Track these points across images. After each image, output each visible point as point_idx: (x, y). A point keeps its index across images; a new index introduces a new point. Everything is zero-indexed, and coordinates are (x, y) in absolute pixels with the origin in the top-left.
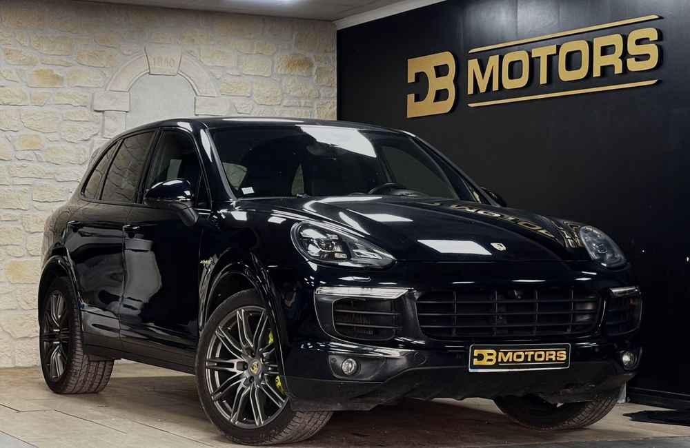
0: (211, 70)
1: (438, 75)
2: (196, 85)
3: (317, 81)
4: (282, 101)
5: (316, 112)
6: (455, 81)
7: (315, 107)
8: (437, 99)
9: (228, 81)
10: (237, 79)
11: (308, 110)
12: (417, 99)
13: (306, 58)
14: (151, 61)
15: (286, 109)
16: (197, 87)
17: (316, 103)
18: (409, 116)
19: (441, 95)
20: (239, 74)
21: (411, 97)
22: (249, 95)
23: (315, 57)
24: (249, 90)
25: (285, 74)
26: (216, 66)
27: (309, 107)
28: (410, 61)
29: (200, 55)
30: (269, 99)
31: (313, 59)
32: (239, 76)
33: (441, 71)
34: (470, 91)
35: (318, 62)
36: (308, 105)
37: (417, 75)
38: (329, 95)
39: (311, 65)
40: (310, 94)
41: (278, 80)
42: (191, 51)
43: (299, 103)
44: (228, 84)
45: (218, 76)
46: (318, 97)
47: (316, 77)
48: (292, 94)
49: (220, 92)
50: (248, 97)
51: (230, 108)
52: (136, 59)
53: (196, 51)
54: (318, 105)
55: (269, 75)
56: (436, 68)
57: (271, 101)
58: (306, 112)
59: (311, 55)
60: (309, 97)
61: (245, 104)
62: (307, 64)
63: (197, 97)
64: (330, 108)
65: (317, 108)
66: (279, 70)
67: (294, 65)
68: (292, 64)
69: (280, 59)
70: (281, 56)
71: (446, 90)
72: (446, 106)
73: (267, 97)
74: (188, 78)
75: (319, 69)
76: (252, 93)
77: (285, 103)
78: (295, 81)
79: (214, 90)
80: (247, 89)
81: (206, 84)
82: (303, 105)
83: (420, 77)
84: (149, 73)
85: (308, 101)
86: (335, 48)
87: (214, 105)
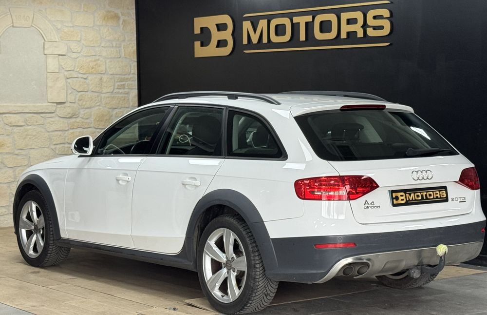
0: (54, 23)
1: (219, 30)
2: (44, 34)
3: (123, 29)
4: (101, 43)
5: (123, 50)
6: (233, 34)
7: (122, 47)
8: (218, 46)
9: (65, 31)
10: (72, 29)
11: (117, 49)
12: (202, 45)
13: (115, 14)
14: (14, 18)
15: (103, 48)
16: (45, 35)
17: (123, 44)
18: (196, 56)
19: (221, 44)
20: (72, 25)
21: (197, 44)
22: (79, 40)
23: (121, 12)
24: (80, 36)
25: (102, 25)
26: (58, 20)
27: (119, 47)
28: (195, 19)
29: (46, 13)
30: (92, 42)
31: (120, 15)
32: (73, 27)
33: (221, 27)
34: (245, 42)
35: (123, 17)
36: (118, 46)
37: (202, 29)
38: (131, 38)
39: (118, 18)
40: (119, 38)
41: (98, 29)
42: (40, 10)
43: (112, 44)
44: (65, 32)
45: (59, 27)
46: (124, 41)
47: (122, 26)
48: (107, 38)
49: (60, 38)
50: (79, 41)
51: (67, 49)
52: (4, 16)
53: (43, 11)
54: (124, 45)
55: (92, 26)
56: (217, 25)
57: (93, 43)
58: (116, 50)
59: (118, 12)
60: (118, 40)
61: (76, 46)
62: (116, 17)
63: (46, 43)
64: (132, 47)
65: (124, 48)
66: (98, 22)
67: (108, 18)
68: (106, 18)
69: (99, 15)
70: (99, 13)
71: (226, 40)
72: (226, 51)
73: (91, 41)
74: (39, 30)
75: (124, 21)
76: (81, 38)
77: (103, 45)
78: (108, 30)
79: (56, 37)
80: (78, 36)
81: (51, 33)
82: (114, 46)
83: (205, 31)
84: (13, 26)
85: (117, 43)
86: (134, 7)
87: (56, 47)
